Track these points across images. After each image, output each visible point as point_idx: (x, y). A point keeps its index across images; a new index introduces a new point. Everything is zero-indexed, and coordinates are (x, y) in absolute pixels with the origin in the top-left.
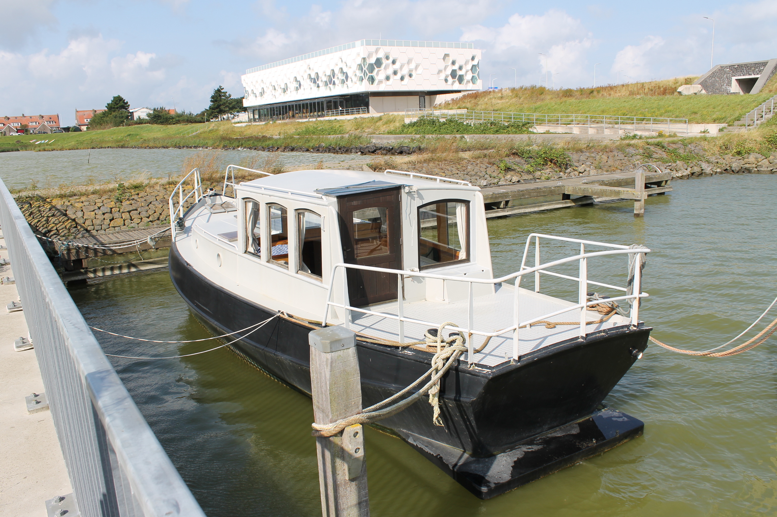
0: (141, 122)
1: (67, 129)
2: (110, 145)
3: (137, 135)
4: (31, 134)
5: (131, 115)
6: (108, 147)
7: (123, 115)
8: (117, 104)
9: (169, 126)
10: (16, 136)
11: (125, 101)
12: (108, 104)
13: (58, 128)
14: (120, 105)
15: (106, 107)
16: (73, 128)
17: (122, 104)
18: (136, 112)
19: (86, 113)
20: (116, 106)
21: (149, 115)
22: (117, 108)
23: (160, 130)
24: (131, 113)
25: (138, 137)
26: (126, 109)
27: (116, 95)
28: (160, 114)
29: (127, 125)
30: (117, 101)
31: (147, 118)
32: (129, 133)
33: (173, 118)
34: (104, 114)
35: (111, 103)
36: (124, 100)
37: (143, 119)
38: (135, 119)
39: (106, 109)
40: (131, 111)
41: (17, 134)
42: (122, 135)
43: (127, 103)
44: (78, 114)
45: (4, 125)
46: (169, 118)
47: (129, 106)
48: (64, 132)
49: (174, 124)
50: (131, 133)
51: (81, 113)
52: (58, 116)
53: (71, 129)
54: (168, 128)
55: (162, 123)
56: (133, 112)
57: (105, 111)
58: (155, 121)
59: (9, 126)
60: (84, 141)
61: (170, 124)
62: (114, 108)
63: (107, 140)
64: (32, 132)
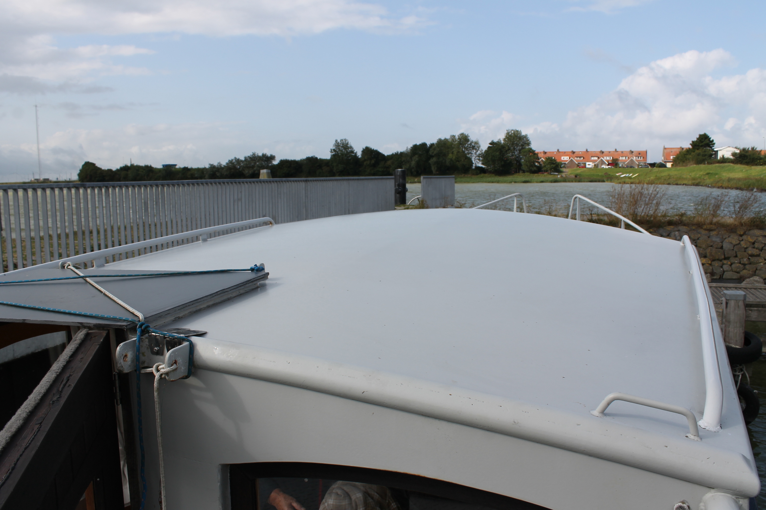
0: (724, 160)
1: (653, 165)
2: (685, 182)
3: (717, 174)
4: (620, 167)
5: (715, 154)
6: (683, 184)
7: (706, 153)
8: (702, 142)
9: (753, 167)
10: (606, 169)
11: (711, 140)
12: (693, 142)
13: (645, 163)
14: (704, 143)
15: (691, 144)
16: (658, 164)
17: (708, 142)
18: (720, 150)
19: (673, 150)
20: (701, 144)
21: (734, 154)
22: (702, 146)
23: (742, 170)
24: (715, 151)
25: (717, 176)
26: (711, 147)
27: (702, 133)
28: (747, 154)
29: (709, 163)
30: (702, 139)
31: (731, 157)
32: (708, 171)
33: (761, 159)
34: (688, 151)
35: (696, 141)
36: (710, 138)
37: (728, 159)
38: (719, 158)
39: (690, 147)
40: (715, 150)
41: (607, 167)
42: (701, 173)
43: (713, 141)
44: (665, 151)
45: (598, 158)
46: (757, 159)
47: (714, 144)
48: (650, 167)
49: (761, 165)
50: (711, 172)
51: (668, 150)
52: (646, 152)
53: (656, 165)
54: (751, 169)
55: (747, 164)
56: (717, 151)
57: (689, 148)
58: (740, 161)
59: (602, 160)
60: (662, 177)
61: (756, 165)
62: (698, 146)
63: (685, 177)
64: (621, 165)
